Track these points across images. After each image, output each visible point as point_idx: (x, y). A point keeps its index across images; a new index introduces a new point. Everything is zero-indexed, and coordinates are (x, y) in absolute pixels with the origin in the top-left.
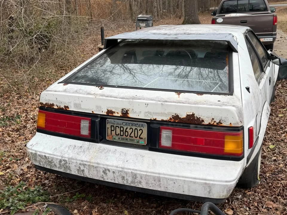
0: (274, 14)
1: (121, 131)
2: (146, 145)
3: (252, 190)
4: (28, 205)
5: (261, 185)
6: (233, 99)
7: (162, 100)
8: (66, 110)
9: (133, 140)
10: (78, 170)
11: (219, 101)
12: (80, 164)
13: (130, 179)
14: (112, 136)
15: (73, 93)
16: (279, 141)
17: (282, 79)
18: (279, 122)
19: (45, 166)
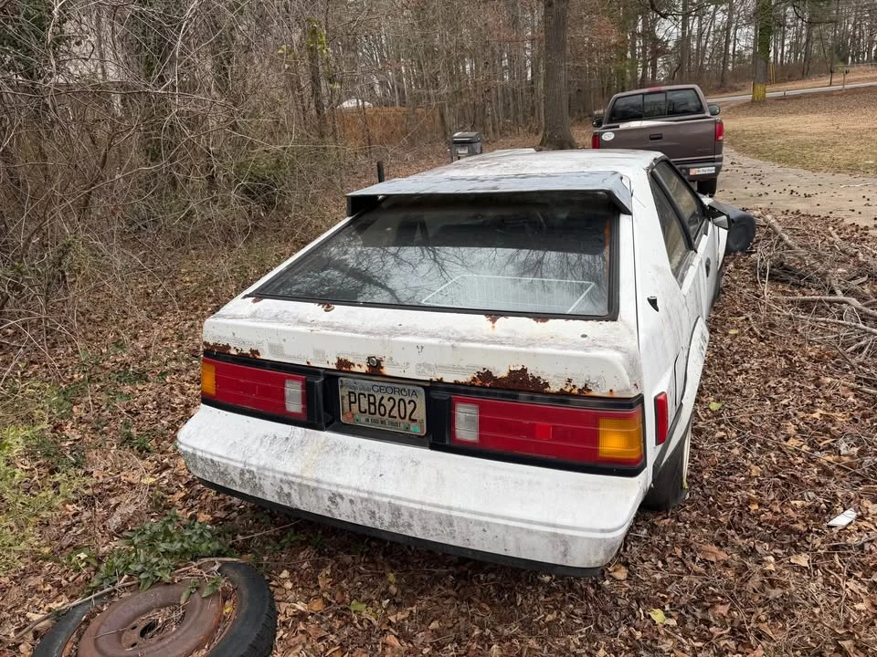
0: (717, 118)
1: (370, 403)
2: (426, 434)
3: (672, 514)
4: (180, 564)
5: (691, 502)
6: (618, 329)
7: (455, 336)
8: (255, 358)
9: (396, 424)
10: (279, 494)
11: (584, 336)
12: (281, 481)
13: (387, 518)
14: (353, 415)
15: (269, 320)
16: (730, 393)
17: (735, 252)
18: (731, 348)
19: (215, 481)
